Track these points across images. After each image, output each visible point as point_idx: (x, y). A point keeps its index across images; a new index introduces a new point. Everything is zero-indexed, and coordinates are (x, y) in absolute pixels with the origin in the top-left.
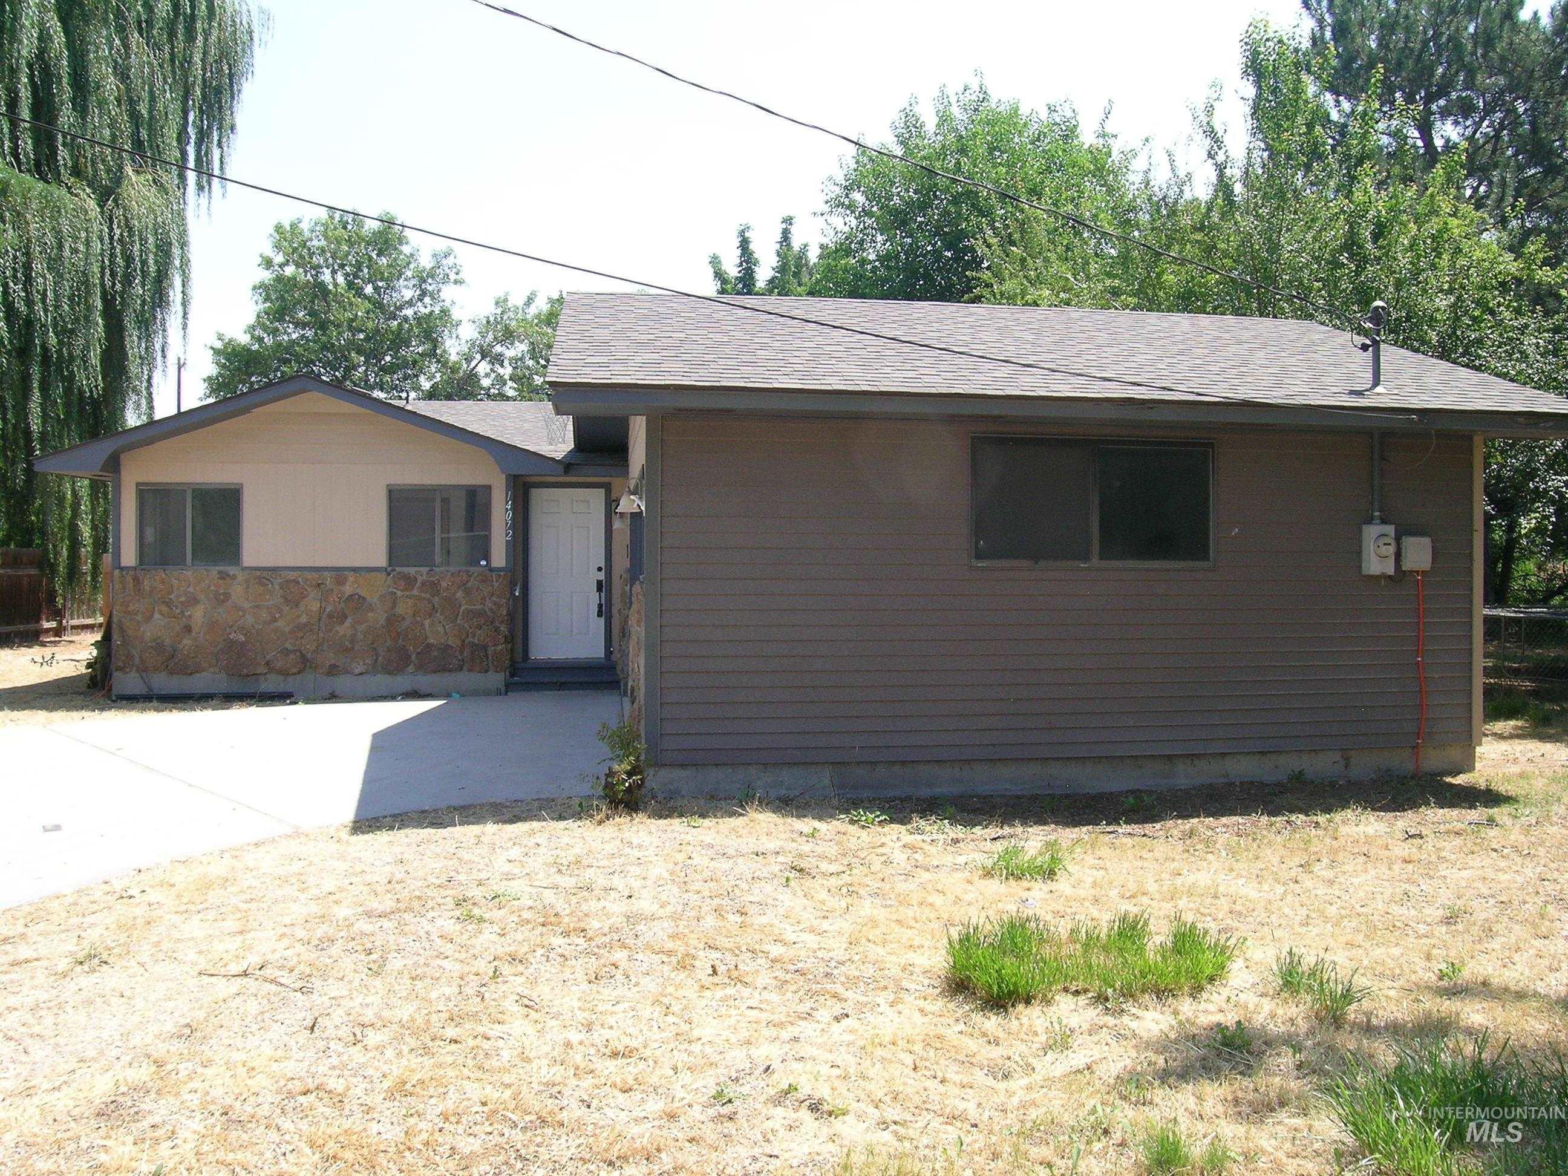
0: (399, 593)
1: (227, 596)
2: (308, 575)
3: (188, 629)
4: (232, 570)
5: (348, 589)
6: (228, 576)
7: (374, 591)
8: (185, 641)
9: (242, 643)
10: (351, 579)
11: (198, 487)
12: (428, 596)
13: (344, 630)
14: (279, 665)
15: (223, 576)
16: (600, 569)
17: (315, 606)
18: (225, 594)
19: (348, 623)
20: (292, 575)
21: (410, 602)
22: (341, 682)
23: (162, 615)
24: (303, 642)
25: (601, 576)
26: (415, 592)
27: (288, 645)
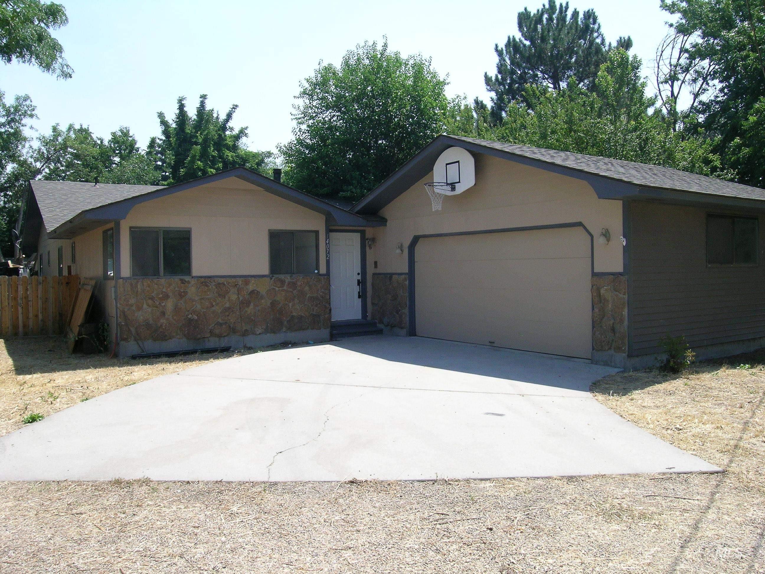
0: (277, 289)
1: (186, 293)
2: (230, 280)
3: (163, 314)
4: (187, 278)
5: (251, 287)
6: (186, 281)
7: (263, 287)
8: (162, 321)
9: (196, 321)
10: (253, 282)
11: (167, 229)
12: (291, 290)
13: (250, 310)
14: (217, 331)
15: (183, 282)
16: (359, 274)
17: (234, 297)
18: (184, 292)
19: (252, 306)
20: (221, 280)
21: (283, 293)
22: (250, 340)
23: (148, 305)
24: (229, 318)
25: (359, 277)
26: (285, 288)
27: (220, 320)
